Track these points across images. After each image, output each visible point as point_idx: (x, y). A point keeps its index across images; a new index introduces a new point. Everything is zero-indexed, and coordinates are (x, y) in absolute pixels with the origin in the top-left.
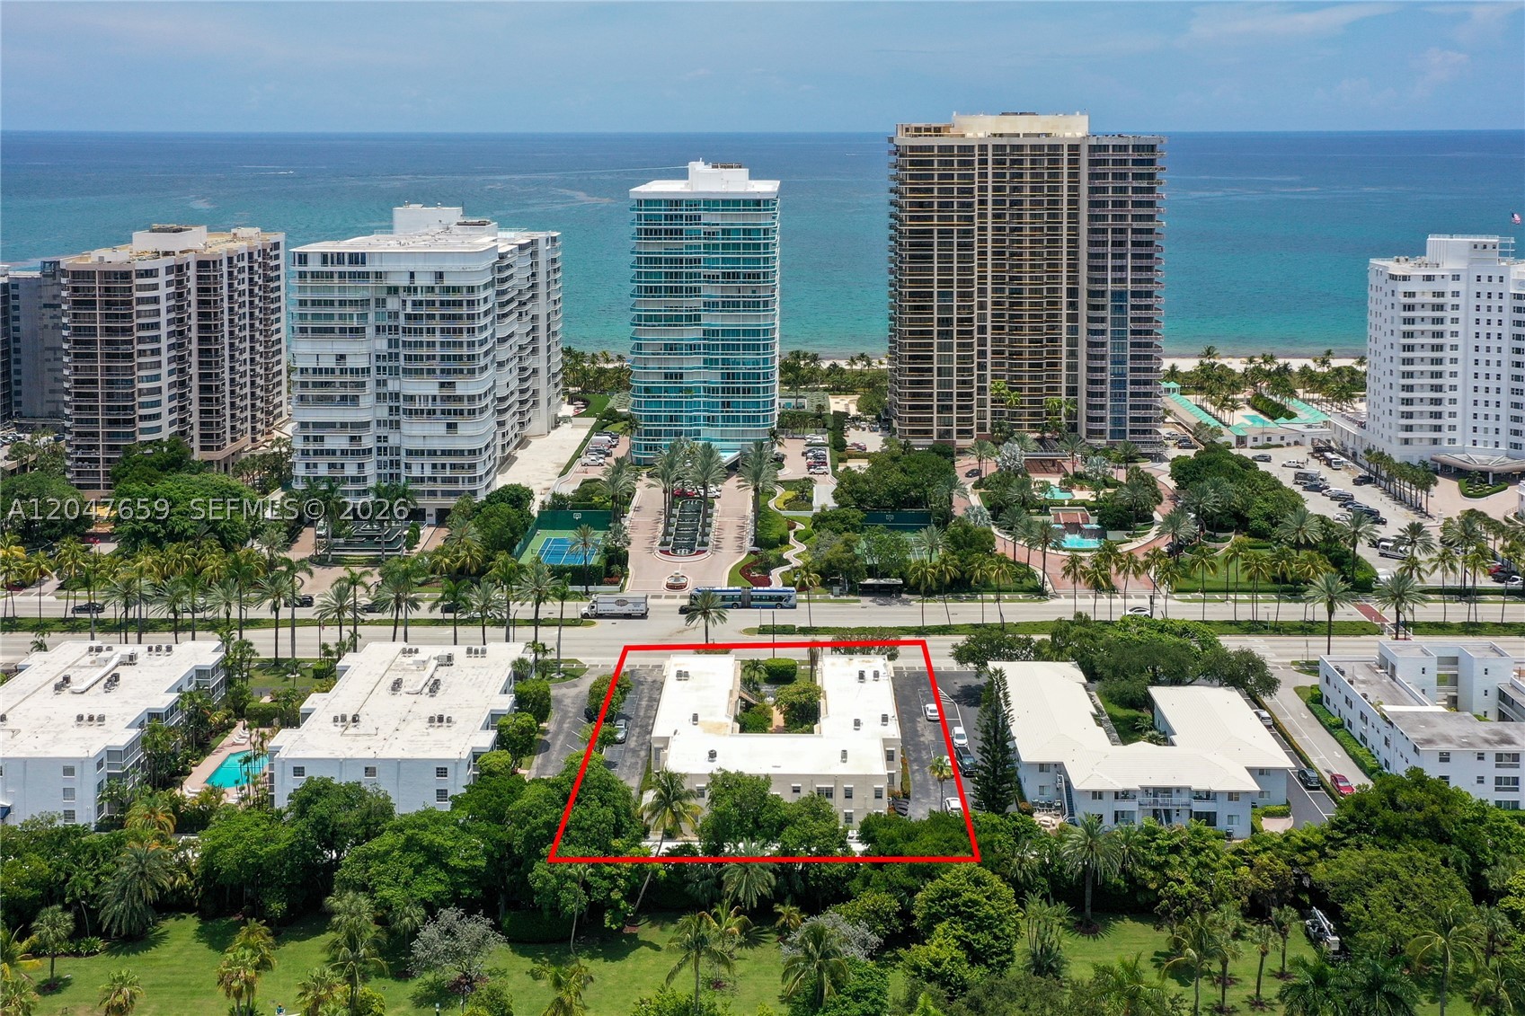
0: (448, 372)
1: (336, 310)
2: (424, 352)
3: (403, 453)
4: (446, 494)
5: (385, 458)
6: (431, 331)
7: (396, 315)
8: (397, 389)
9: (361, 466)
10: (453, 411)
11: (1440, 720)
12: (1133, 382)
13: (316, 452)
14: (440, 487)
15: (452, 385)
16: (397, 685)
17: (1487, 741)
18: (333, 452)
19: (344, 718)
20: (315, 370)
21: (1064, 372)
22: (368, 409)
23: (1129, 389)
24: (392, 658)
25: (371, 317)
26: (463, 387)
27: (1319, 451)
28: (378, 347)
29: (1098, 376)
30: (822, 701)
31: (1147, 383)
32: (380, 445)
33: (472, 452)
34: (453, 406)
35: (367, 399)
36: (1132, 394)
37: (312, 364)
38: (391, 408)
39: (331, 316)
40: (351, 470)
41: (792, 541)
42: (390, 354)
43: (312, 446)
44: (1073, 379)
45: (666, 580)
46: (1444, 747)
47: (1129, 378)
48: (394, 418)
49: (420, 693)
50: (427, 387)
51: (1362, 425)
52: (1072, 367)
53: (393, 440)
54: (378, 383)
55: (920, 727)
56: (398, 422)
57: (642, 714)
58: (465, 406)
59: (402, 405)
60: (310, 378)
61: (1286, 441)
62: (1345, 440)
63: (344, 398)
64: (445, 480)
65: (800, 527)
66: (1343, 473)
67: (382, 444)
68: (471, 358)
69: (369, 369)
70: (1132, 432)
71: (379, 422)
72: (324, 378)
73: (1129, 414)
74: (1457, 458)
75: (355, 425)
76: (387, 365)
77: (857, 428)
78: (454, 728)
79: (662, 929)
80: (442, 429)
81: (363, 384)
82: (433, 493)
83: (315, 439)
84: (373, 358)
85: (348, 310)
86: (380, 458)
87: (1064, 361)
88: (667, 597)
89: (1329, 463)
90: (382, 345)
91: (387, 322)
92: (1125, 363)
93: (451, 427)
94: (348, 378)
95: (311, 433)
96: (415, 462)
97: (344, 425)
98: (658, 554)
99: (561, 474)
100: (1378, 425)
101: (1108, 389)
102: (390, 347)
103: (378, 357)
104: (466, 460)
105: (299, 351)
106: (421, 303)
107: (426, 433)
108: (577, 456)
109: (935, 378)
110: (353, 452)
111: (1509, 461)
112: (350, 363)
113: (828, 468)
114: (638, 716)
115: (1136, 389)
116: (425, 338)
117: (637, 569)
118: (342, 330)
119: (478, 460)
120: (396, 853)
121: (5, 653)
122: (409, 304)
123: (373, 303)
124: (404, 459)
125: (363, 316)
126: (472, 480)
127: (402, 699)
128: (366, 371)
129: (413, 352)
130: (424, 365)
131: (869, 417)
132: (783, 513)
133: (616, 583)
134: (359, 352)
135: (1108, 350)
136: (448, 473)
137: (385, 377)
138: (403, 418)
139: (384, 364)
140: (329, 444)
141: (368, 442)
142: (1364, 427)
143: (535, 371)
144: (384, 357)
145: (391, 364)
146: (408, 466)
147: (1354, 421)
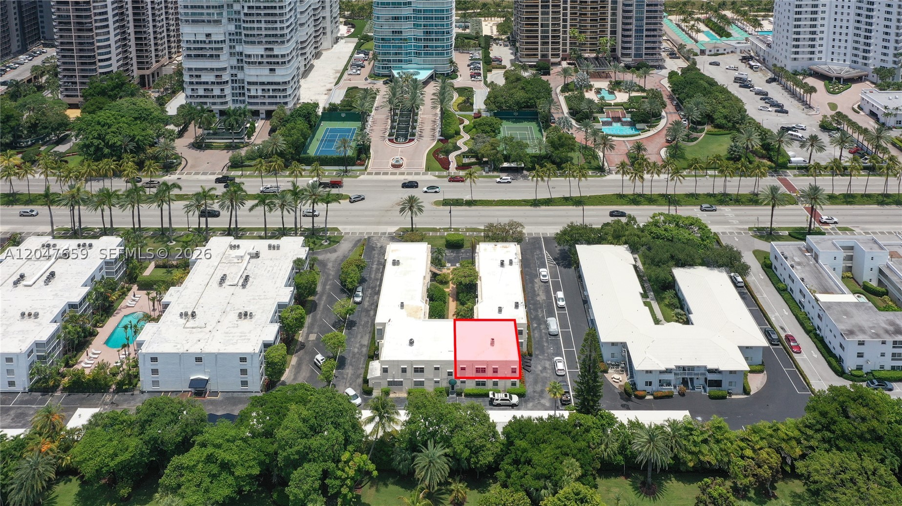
0: (270, 43)
1: (205, 11)
2: (256, 32)
3: (246, 83)
4: (270, 104)
5: (236, 85)
6: (259, 22)
7: (239, 13)
8: (241, 50)
9: (222, 90)
10: (273, 62)
11: (854, 311)
12: (647, 30)
13: (197, 83)
14: (267, 101)
15: (271, 49)
16: (223, 279)
17: (887, 332)
18: (207, 83)
19: (186, 314)
20: (194, 42)
21: (609, 23)
22: (225, 61)
23: (645, 33)
24: (223, 250)
25: (225, 14)
26: (278, 50)
27: (745, 59)
28: (229, 29)
29: (628, 27)
30: (479, 282)
31: (655, 30)
32: (233, 78)
33: (285, 83)
34: (273, 60)
35: (225, 55)
36: (646, 36)
37: (192, 39)
38: (238, 60)
39: (202, 14)
40: (216, 92)
41: (462, 133)
42: (237, 33)
43: (195, 80)
44: (614, 26)
45: (392, 162)
46: (861, 337)
47: (645, 28)
48: (240, 65)
49: (237, 285)
50: (258, 50)
51: (769, 45)
52: (614, 21)
53: (240, 76)
54: (230, 47)
55: (537, 286)
56: (242, 67)
57: (373, 276)
58: (280, 60)
59: (245, 59)
60: (193, 46)
61: (727, 51)
62: (758, 51)
63: (211, 56)
64: (269, 97)
65: (467, 122)
66: (760, 74)
67: (234, 78)
68: (282, 36)
69: (225, 41)
70: (646, 54)
71: (232, 67)
72: (200, 46)
73: (644, 45)
74: (822, 68)
75: (218, 69)
76: (235, 38)
77: (497, 44)
78: (254, 320)
79: (377, 490)
80: (267, 72)
81: (222, 48)
82: (264, 103)
83: (197, 76)
84: (227, 35)
85: (211, 11)
86: (233, 85)
87: (609, 18)
88: (392, 174)
89: (751, 67)
90: (232, 28)
91: (234, 16)
92: (643, 20)
93: (272, 70)
94: (214, 46)
95: (194, 73)
96: (252, 87)
97: (212, 69)
98: (387, 142)
99: (337, 83)
100: (779, 49)
101: (633, 33)
102: (236, 28)
103: (230, 34)
104: (281, 87)
105: (186, 32)
106: (253, 7)
107: (258, 73)
108: (345, 69)
109: (540, 29)
110: (218, 83)
111: (851, 70)
112: (214, 38)
113: (481, 78)
114: (370, 278)
115: (649, 33)
116: (256, 25)
117: (376, 152)
118: (209, 21)
119: (288, 87)
120: (200, 466)
121: (4, 223)
122: (246, 8)
123: (225, 7)
124: (246, 87)
125: (220, 14)
126: (285, 97)
127: (226, 289)
128: (223, 42)
129: (249, 32)
130: (256, 39)
131: (504, 37)
132: (456, 113)
133: (363, 165)
134: (218, 33)
135: (634, 14)
136: (271, 94)
137: (234, 44)
138: (246, 66)
139: (233, 38)
140: (203, 79)
141: (226, 77)
142: (770, 47)
143: (324, 18)
144: (233, 34)
145: (237, 37)
146: (249, 90)
147: (764, 43)
